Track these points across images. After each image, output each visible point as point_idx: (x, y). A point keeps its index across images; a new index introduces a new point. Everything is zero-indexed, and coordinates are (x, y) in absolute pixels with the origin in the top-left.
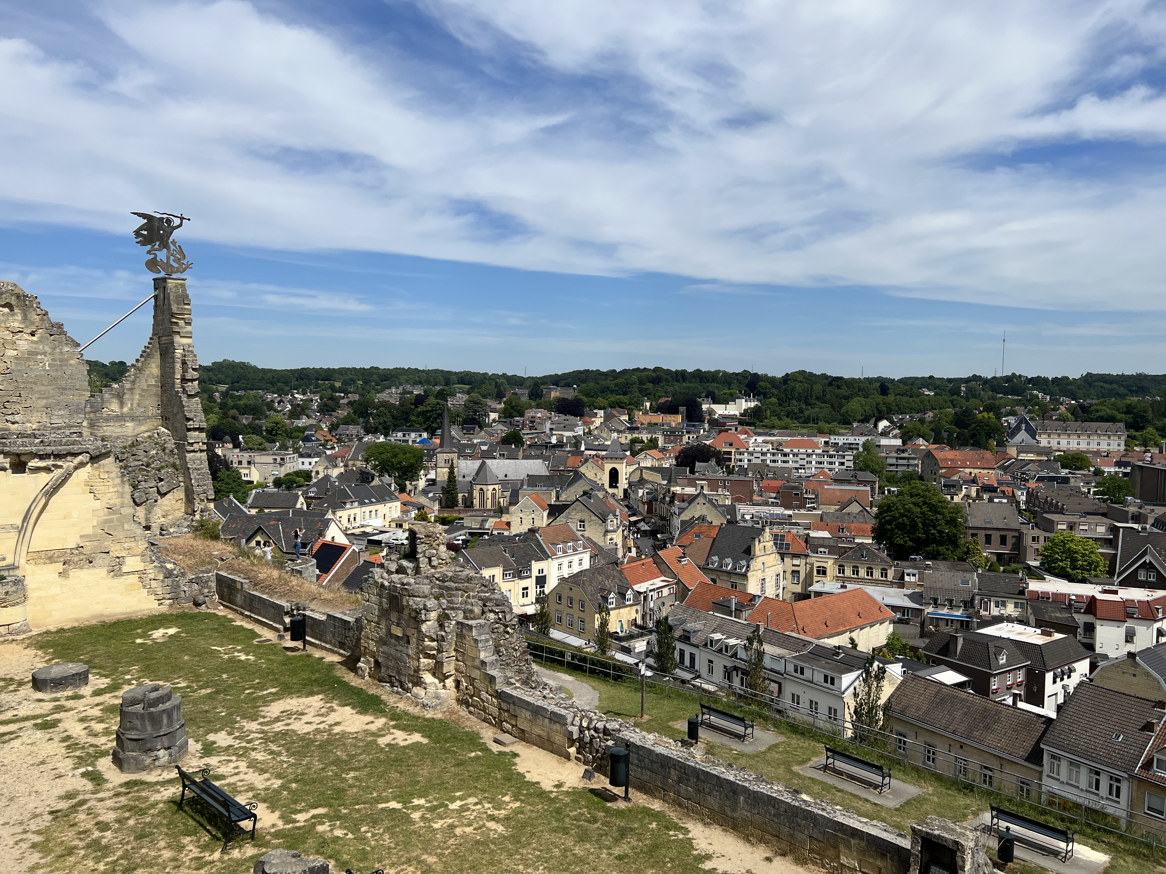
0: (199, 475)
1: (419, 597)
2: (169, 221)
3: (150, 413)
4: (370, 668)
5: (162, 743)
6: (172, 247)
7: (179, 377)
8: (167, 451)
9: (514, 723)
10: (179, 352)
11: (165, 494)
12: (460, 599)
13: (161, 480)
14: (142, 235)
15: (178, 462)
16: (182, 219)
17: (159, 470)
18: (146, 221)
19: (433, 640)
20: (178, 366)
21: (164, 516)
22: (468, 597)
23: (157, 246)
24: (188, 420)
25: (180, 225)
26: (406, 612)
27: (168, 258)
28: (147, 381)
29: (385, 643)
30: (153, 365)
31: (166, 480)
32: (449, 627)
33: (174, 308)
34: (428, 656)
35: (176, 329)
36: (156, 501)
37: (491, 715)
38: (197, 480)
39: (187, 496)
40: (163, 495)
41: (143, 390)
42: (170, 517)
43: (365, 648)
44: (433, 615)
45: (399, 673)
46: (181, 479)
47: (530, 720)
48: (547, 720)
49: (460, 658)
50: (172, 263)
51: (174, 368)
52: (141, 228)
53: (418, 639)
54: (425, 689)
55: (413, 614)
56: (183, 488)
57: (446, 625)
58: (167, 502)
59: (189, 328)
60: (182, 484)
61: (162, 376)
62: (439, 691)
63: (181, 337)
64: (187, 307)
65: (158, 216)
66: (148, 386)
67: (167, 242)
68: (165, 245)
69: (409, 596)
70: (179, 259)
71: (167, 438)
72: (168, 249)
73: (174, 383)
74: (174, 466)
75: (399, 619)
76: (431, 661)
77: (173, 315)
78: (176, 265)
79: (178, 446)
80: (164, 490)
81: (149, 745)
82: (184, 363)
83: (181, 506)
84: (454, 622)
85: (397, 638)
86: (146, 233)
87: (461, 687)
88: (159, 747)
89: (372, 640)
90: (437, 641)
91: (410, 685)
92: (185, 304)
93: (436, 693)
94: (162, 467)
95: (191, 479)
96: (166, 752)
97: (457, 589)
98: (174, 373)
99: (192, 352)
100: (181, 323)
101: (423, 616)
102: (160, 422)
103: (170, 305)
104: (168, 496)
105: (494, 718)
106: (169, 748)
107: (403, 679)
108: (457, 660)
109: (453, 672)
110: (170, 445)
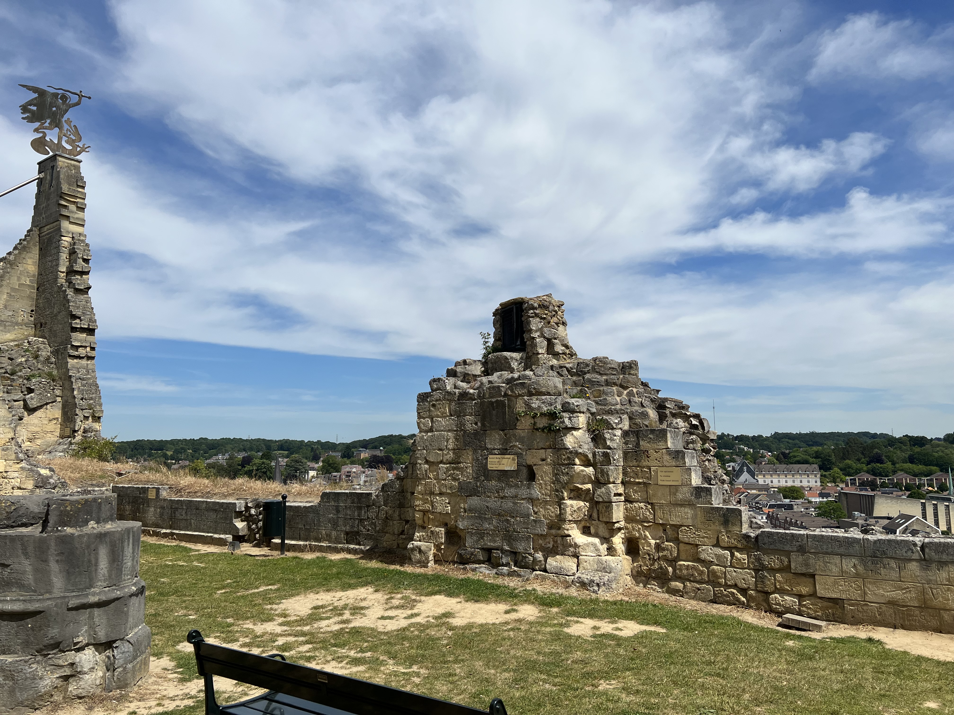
0: (84, 386)
1: (549, 394)
2: (64, 98)
3: (20, 319)
4: (438, 547)
5: (92, 627)
6: (66, 127)
7: (64, 269)
8: (42, 359)
9: (804, 590)
10: (66, 240)
11: (35, 410)
12: (618, 399)
13: (30, 391)
14: (29, 111)
15: (55, 372)
16: (80, 96)
17: (28, 379)
18: (36, 95)
19: (587, 463)
20: (64, 256)
21: (30, 440)
22: (630, 394)
23: (47, 124)
24: (74, 317)
25: (78, 104)
26: (525, 424)
27: (60, 139)
28: (19, 279)
29: (473, 492)
30: (30, 261)
31: (37, 392)
32: (612, 440)
33: (65, 188)
34: (577, 494)
35: (65, 212)
36: (21, 419)
37: (735, 586)
38: (81, 391)
39: (65, 413)
40: (31, 411)
41: (13, 289)
42: (39, 442)
43: (425, 512)
44: (582, 420)
45: (509, 537)
46: (58, 392)
47: (857, 575)
48: (913, 566)
49: (635, 496)
50: (64, 144)
51: (58, 259)
52: (30, 103)
53: (557, 465)
54: (576, 556)
55: (542, 422)
56: (60, 405)
57: (607, 436)
58: (36, 421)
59: (80, 214)
60: (59, 399)
61: (40, 274)
62: (604, 558)
63: (71, 223)
64: (80, 190)
65: (52, 91)
66: (20, 285)
67: (60, 121)
68: (56, 123)
69: (530, 394)
70: (74, 141)
71: (42, 346)
72: (60, 127)
73: (56, 278)
74: (50, 375)
75: (506, 441)
76: (582, 503)
77: (62, 196)
78: (69, 147)
79: (56, 353)
80: (33, 404)
81: (54, 632)
82: (72, 252)
83: (55, 428)
84: (619, 433)
85: (504, 475)
86: (35, 108)
87: (644, 548)
88: (82, 639)
89: (441, 494)
90: (594, 465)
91: (539, 556)
92: (78, 186)
93: (600, 562)
94: (33, 376)
95: (73, 390)
96: (100, 658)
97: (608, 383)
98: (57, 265)
99: (83, 241)
100: (73, 207)
101: (567, 420)
102: (32, 332)
103: (59, 184)
104: (38, 413)
105: (744, 591)
106: (108, 645)
107: (520, 547)
108: (628, 500)
109: (622, 524)
110: (46, 352)
